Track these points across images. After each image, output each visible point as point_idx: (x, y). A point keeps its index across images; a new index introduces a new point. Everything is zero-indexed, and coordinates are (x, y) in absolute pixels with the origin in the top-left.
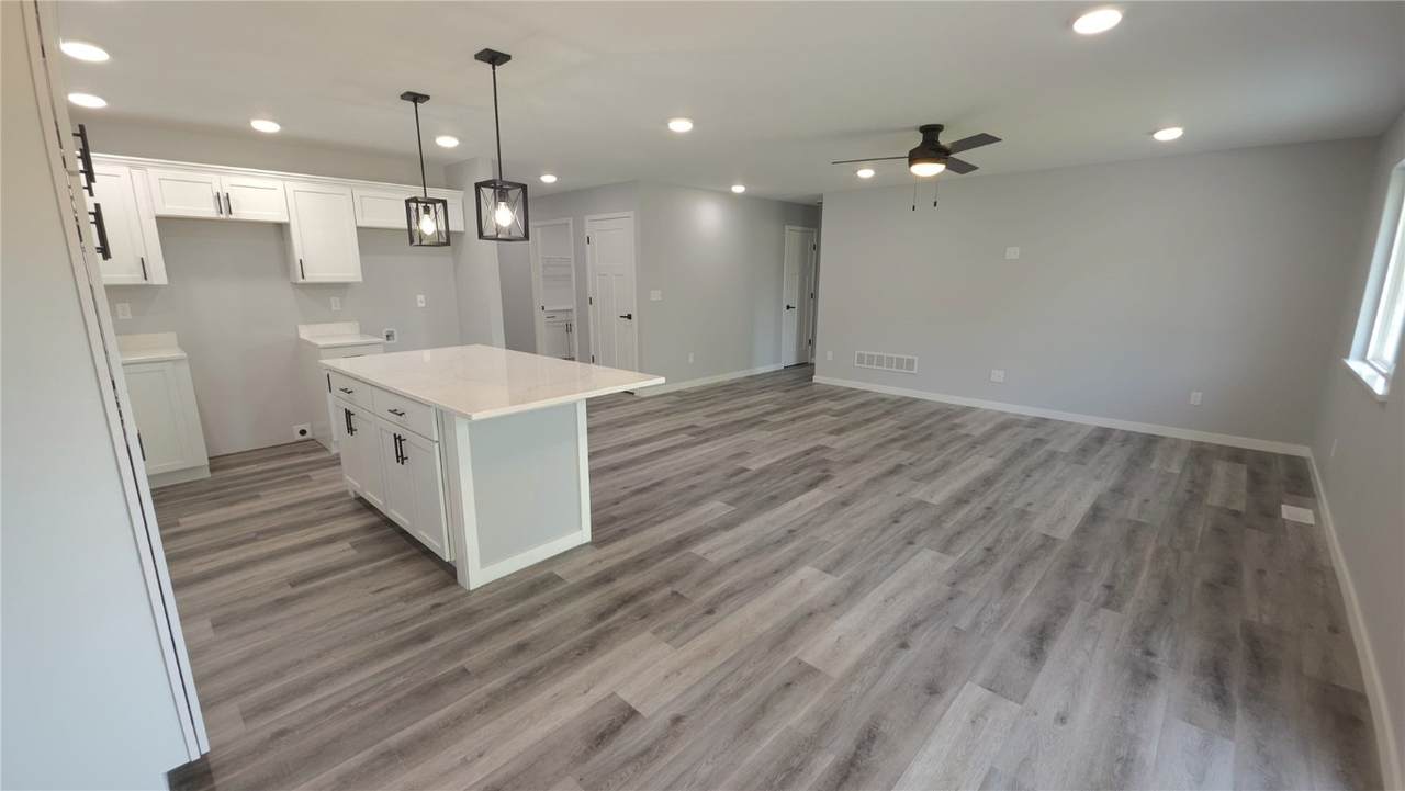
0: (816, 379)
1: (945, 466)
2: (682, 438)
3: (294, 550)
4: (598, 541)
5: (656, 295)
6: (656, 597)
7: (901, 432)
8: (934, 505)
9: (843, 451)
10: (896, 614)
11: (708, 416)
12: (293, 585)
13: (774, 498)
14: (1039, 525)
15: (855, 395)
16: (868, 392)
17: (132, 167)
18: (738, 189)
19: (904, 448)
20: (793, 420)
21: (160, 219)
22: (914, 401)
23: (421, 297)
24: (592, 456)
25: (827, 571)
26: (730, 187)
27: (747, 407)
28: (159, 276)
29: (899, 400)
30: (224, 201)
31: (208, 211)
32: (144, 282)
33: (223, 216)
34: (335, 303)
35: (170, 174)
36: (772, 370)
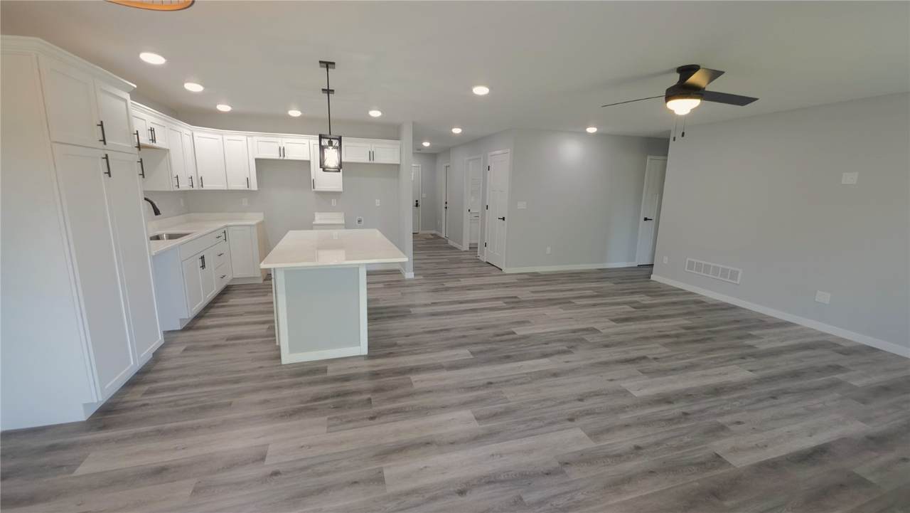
0: (653, 277)
1: (692, 367)
2: (500, 303)
3: (247, 324)
4: (370, 357)
5: (521, 205)
6: (356, 398)
7: (683, 331)
8: (635, 396)
9: (607, 336)
10: (488, 468)
11: (533, 292)
12: (227, 340)
13: (508, 357)
14: (720, 445)
15: (677, 294)
16: (695, 294)
17: (247, 136)
18: (592, 130)
19: (665, 345)
20: (594, 305)
21: (256, 159)
22: (734, 308)
23: (378, 201)
24: (369, 301)
25: (477, 419)
26: (586, 128)
27: (571, 290)
28: (254, 186)
29: (716, 305)
30: (282, 151)
31: (275, 155)
32: (247, 189)
33: (282, 158)
34: (334, 202)
35: (261, 139)
36: (626, 266)
